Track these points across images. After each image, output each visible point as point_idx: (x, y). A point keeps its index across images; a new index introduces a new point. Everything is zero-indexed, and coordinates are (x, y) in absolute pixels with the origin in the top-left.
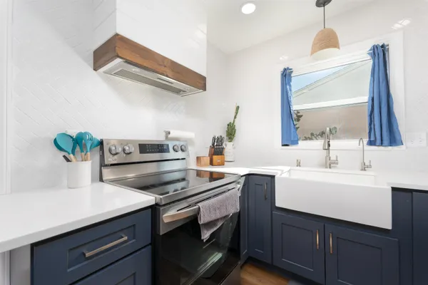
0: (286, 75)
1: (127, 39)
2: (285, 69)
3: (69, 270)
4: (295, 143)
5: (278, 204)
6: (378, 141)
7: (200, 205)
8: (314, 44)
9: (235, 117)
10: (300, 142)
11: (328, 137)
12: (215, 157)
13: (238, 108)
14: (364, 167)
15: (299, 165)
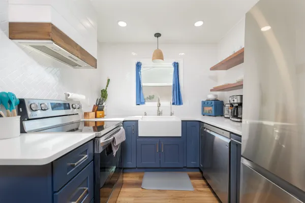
0: (139, 66)
1: (57, 28)
2: (138, 63)
3: (68, 174)
4: (143, 103)
5: (140, 135)
6: (176, 103)
7: (114, 136)
8: (154, 55)
9: (107, 86)
10: (146, 103)
11: (159, 101)
12: (98, 112)
13: (109, 80)
14: (172, 114)
15: (146, 115)
